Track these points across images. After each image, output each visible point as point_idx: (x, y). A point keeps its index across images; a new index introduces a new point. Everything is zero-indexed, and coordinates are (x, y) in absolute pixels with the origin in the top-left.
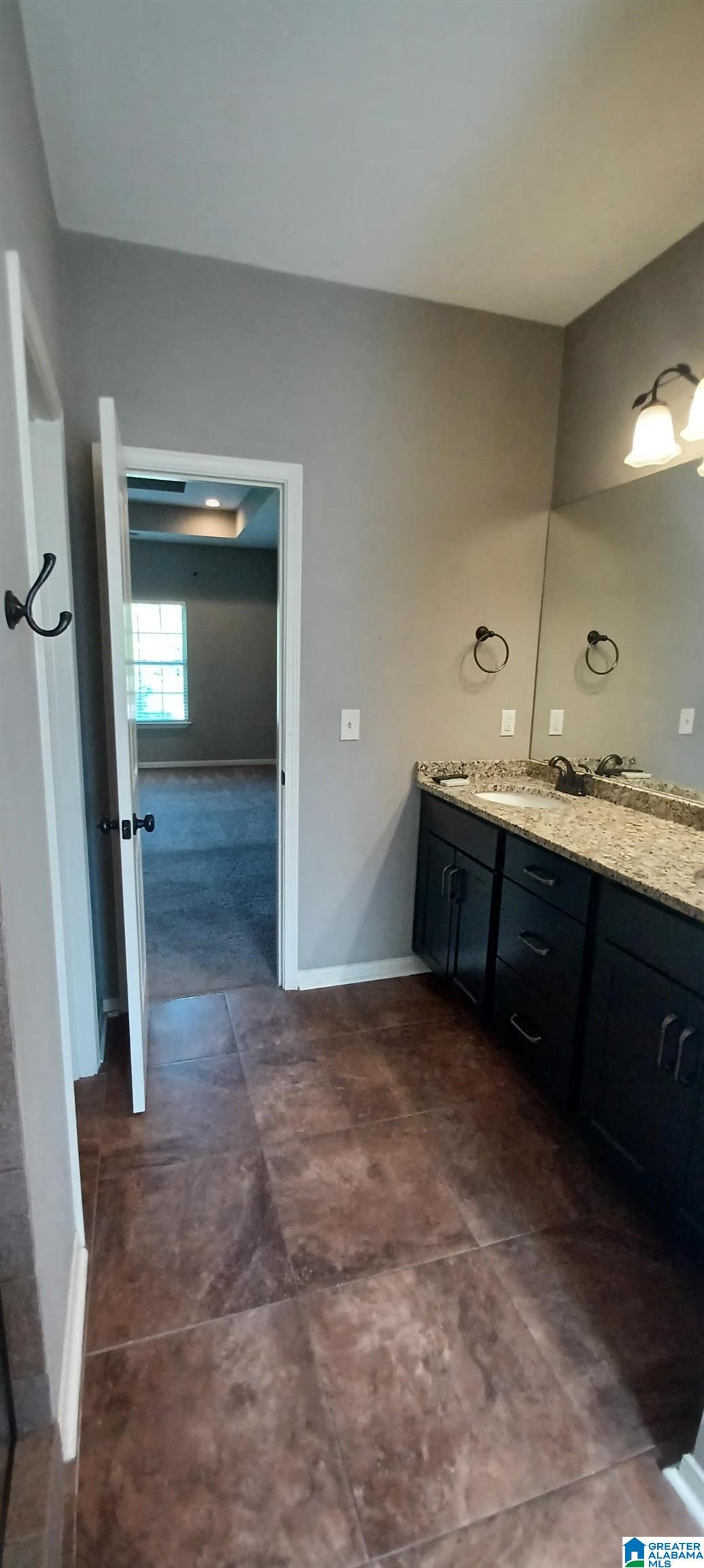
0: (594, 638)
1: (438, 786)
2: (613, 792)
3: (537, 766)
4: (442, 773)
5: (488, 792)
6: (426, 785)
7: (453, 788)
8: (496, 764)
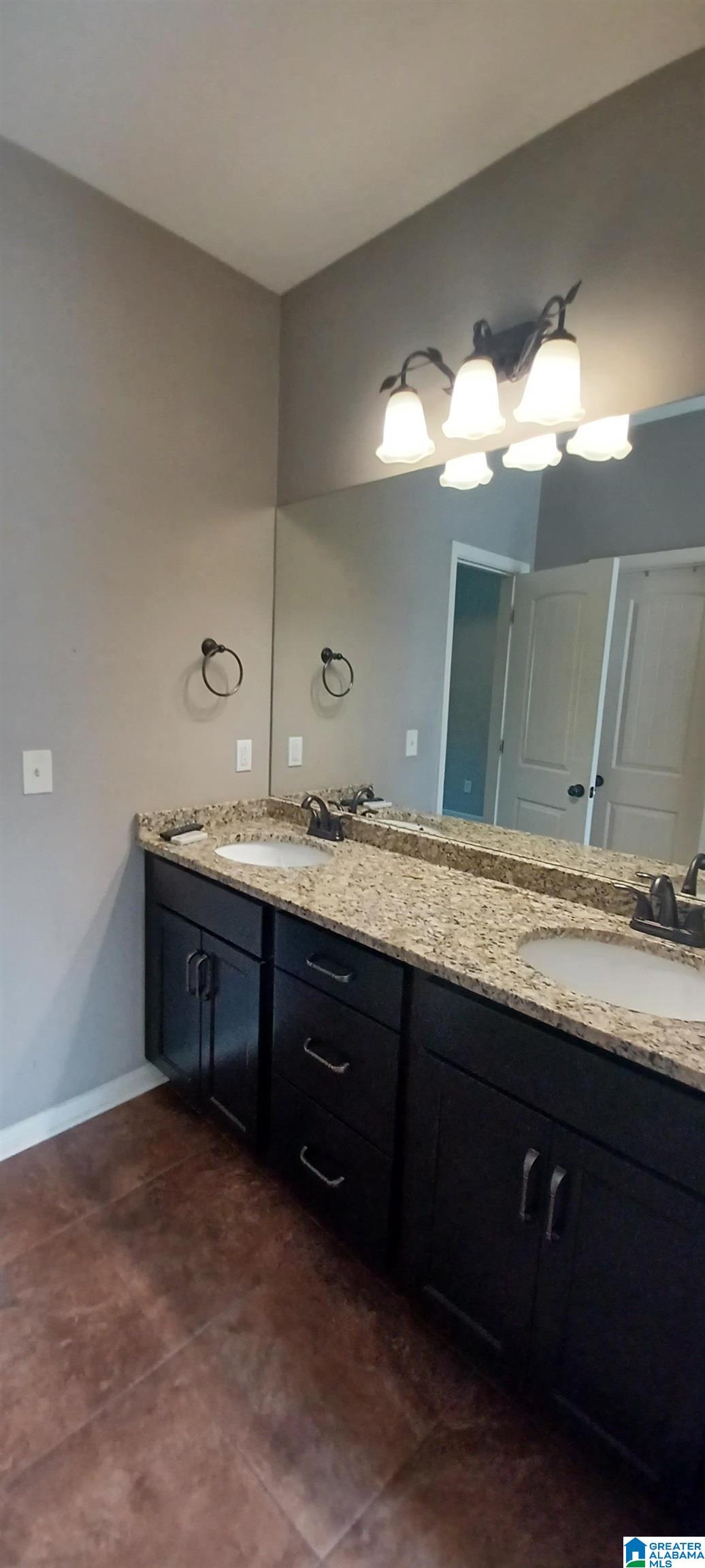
0: (327, 656)
1: (168, 845)
2: (375, 834)
3: (281, 805)
4: (170, 826)
5: (230, 844)
6: (152, 845)
7: (188, 847)
8: (234, 807)
